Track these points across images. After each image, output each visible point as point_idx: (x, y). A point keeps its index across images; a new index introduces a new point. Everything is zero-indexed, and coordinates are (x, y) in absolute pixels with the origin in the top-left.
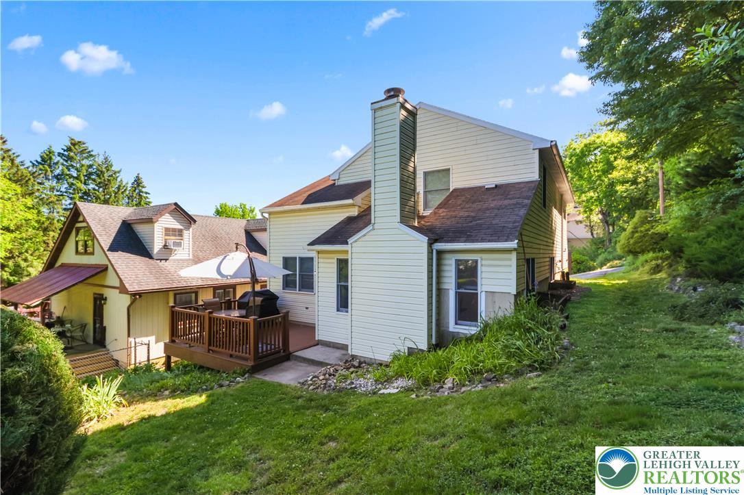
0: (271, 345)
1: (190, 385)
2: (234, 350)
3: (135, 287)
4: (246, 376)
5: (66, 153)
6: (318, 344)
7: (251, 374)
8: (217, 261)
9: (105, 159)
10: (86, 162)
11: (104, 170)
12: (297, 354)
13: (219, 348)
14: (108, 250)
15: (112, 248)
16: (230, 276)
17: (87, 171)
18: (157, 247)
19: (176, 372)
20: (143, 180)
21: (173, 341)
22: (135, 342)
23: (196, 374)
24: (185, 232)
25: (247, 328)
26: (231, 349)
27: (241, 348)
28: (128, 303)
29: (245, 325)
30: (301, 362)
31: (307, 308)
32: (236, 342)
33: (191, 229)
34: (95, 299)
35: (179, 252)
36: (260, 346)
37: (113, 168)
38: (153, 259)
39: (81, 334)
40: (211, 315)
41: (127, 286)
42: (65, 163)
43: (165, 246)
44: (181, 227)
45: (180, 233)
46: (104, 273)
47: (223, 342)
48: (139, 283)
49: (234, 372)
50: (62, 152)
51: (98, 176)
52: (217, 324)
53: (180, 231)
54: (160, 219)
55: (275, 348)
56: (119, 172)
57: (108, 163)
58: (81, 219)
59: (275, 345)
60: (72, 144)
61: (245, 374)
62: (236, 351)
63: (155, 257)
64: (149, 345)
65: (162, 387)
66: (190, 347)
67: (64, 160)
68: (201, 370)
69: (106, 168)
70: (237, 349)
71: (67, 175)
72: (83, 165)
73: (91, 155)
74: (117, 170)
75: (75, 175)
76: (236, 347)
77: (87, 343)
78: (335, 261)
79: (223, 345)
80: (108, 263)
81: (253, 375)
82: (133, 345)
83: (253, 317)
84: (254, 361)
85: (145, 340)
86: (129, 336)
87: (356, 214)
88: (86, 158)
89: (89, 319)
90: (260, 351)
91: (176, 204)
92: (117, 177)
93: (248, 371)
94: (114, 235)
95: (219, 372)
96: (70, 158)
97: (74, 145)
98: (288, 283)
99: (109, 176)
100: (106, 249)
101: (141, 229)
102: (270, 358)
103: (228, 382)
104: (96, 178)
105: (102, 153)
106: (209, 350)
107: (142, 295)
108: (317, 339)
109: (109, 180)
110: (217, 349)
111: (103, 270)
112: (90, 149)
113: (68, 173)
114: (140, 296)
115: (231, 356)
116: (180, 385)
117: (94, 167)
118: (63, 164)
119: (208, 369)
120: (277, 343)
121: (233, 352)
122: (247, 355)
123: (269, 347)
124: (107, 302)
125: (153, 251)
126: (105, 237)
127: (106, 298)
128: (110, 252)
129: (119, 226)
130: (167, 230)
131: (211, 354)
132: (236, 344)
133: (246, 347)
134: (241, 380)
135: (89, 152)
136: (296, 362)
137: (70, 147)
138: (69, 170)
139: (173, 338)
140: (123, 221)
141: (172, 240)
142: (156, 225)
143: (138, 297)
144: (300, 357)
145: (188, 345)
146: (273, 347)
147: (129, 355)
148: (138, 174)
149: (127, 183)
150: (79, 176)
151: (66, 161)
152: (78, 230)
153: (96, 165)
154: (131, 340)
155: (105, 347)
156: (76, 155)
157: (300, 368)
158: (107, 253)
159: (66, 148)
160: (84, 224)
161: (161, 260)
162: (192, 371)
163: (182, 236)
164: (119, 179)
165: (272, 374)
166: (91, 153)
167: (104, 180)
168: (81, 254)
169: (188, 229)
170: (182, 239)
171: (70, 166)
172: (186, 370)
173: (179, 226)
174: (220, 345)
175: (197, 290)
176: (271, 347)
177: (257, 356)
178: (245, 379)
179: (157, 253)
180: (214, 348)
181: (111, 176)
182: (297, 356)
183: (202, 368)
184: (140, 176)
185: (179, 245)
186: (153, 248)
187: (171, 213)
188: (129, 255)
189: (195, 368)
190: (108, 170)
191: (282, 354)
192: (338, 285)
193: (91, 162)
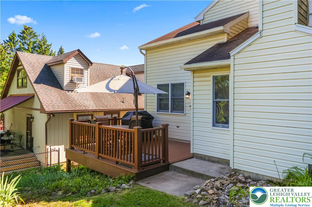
0: (152, 155)
1: (80, 187)
2: (120, 157)
3: (51, 108)
4: (131, 182)
5: (22, 35)
6: (193, 157)
7: (135, 181)
8: (106, 81)
9: (43, 37)
10: (32, 40)
11: (42, 44)
12: (175, 164)
13: (107, 155)
14: (34, 83)
15: (37, 82)
16: (116, 91)
17: (33, 45)
18: (66, 81)
19: (74, 173)
20: (64, 50)
21: (72, 148)
22: (50, 149)
23: (88, 177)
24: (85, 71)
25: (131, 137)
26: (117, 157)
27: (126, 156)
28: (46, 120)
29: (129, 134)
30: (180, 173)
31: (178, 127)
32: (121, 151)
33: (89, 69)
34: (28, 118)
35: (81, 86)
36: (143, 155)
37: (47, 43)
38: (64, 90)
39: (19, 142)
40: (100, 126)
41: (45, 107)
42: (21, 41)
43: (71, 81)
44: (82, 68)
45: (81, 72)
46: (32, 99)
47: (110, 151)
48: (53, 106)
49: (120, 178)
50: (20, 34)
51: (39, 48)
52: (105, 136)
53: (82, 70)
54: (68, 61)
55: (156, 158)
56: (50, 45)
57: (44, 41)
58: (20, 64)
59: (156, 155)
60: (25, 29)
61: (130, 180)
62: (121, 159)
63: (65, 89)
64: (59, 151)
65: (57, 187)
66: (84, 153)
67: (21, 39)
68: (92, 174)
69: (43, 43)
70: (123, 157)
71: (22, 48)
72: (31, 42)
73: (35, 35)
74: (49, 44)
75: (27, 48)
76: (121, 155)
77: (23, 149)
78: (211, 79)
79: (110, 154)
80: (34, 93)
81: (137, 182)
82: (49, 151)
83: (136, 127)
84: (138, 169)
85: (57, 148)
86: (46, 144)
87: (225, 40)
88: (32, 37)
89: (24, 133)
90: (143, 160)
91: (79, 50)
92: (49, 49)
93: (132, 178)
94: (39, 73)
95: (107, 176)
96: (24, 38)
97: (26, 29)
98: (162, 106)
99: (45, 48)
100: (33, 82)
101: (56, 69)
102: (152, 167)
103: (114, 188)
104: (38, 50)
105: (41, 34)
106: (99, 156)
107: (55, 114)
108: (192, 152)
109: (45, 51)
110: (105, 156)
111: (31, 97)
112: (34, 32)
113: (23, 47)
114: (54, 116)
115: (117, 163)
116: (72, 186)
117: (37, 43)
118: (20, 42)
119: (98, 173)
120: (158, 154)
121: (119, 160)
122: (132, 163)
123: (151, 157)
124: (34, 120)
125: (63, 84)
126: (33, 74)
127: (33, 117)
128: (35, 84)
129: (42, 67)
130: (73, 69)
131: (100, 160)
132: (122, 153)
133: (131, 156)
134: (126, 187)
135: (34, 33)
136: (175, 172)
137: (24, 31)
138: (23, 45)
139: (72, 146)
140: (46, 64)
141: (76, 76)
142: (65, 65)
143: (52, 115)
144: (179, 168)
145: (83, 152)
146: (154, 157)
147: (47, 158)
148: (61, 46)
149: (55, 52)
150: (28, 48)
151: (22, 40)
152: (19, 71)
153: (38, 41)
154: (48, 147)
155: (32, 151)
156: (27, 36)
157: (181, 179)
158: (33, 84)
159: (22, 32)
160: (21, 67)
161: (68, 91)
162: (85, 173)
163: (83, 74)
164: (50, 50)
165: (155, 183)
166: (36, 34)
167: (42, 50)
168: (20, 88)
169: (87, 69)
170: (83, 77)
171: (24, 43)
172: (80, 172)
173: (80, 67)
174: (108, 154)
175: (92, 113)
176: (152, 157)
177: (141, 165)
178: (130, 186)
179: (66, 86)
180: (103, 155)
181: (46, 48)
182: (176, 167)
183: (93, 172)
184: (63, 48)
185: (80, 80)
186: (63, 82)
187: (75, 57)
188: (48, 86)
189: (88, 171)
190: (44, 44)
191: (162, 164)
192: (214, 102)
193: (35, 40)
